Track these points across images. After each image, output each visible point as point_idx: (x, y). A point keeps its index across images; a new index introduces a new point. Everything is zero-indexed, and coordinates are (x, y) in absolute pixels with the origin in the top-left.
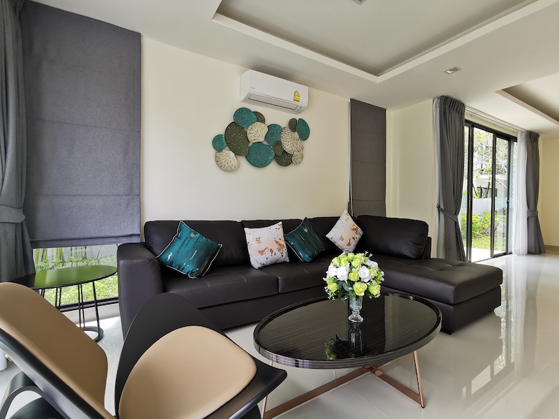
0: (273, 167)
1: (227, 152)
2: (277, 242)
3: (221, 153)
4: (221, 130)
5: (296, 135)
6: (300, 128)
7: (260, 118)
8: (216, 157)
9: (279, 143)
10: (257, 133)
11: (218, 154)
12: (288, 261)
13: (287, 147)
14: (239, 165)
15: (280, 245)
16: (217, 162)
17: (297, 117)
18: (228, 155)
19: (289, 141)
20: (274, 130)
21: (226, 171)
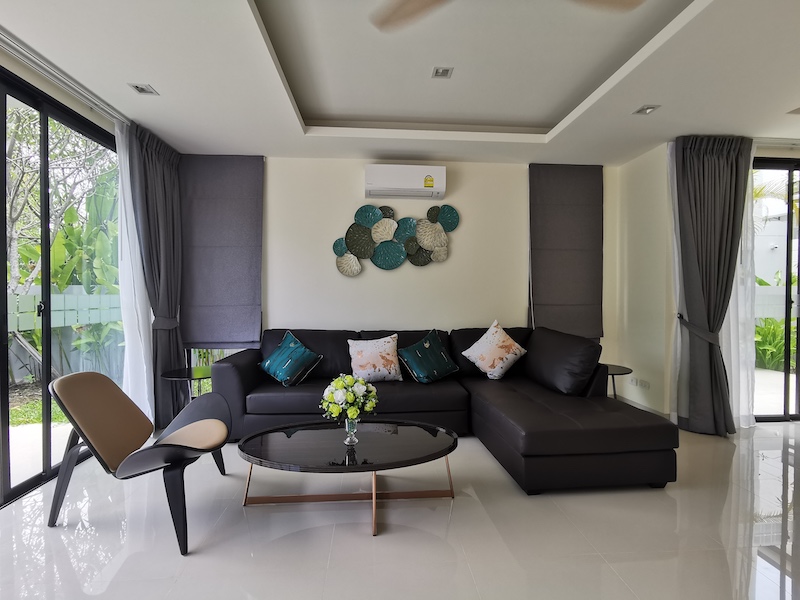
0: (407, 268)
1: (349, 256)
2: (383, 358)
3: (342, 258)
4: (341, 233)
5: (439, 226)
6: (445, 217)
7: (387, 212)
8: (337, 262)
9: (414, 239)
10: (384, 231)
11: (339, 259)
12: (401, 379)
13: (425, 242)
14: (362, 270)
15: (387, 360)
16: (338, 267)
17: (440, 203)
18: (351, 259)
19: (428, 236)
20: (404, 224)
21: (349, 276)
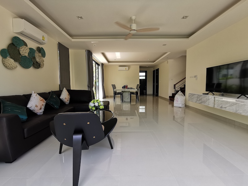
0: (32, 69)
1: (9, 59)
3: (6, 59)
4: (5, 46)
5: (40, 54)
8: (3, 61)
9: (34, 58)
10: (24, 51)
13: (37, 60)
14: (17, 67)
18: (10, 61)
19: (37, 55)
20: (32, 51)
21: (10, 69)
